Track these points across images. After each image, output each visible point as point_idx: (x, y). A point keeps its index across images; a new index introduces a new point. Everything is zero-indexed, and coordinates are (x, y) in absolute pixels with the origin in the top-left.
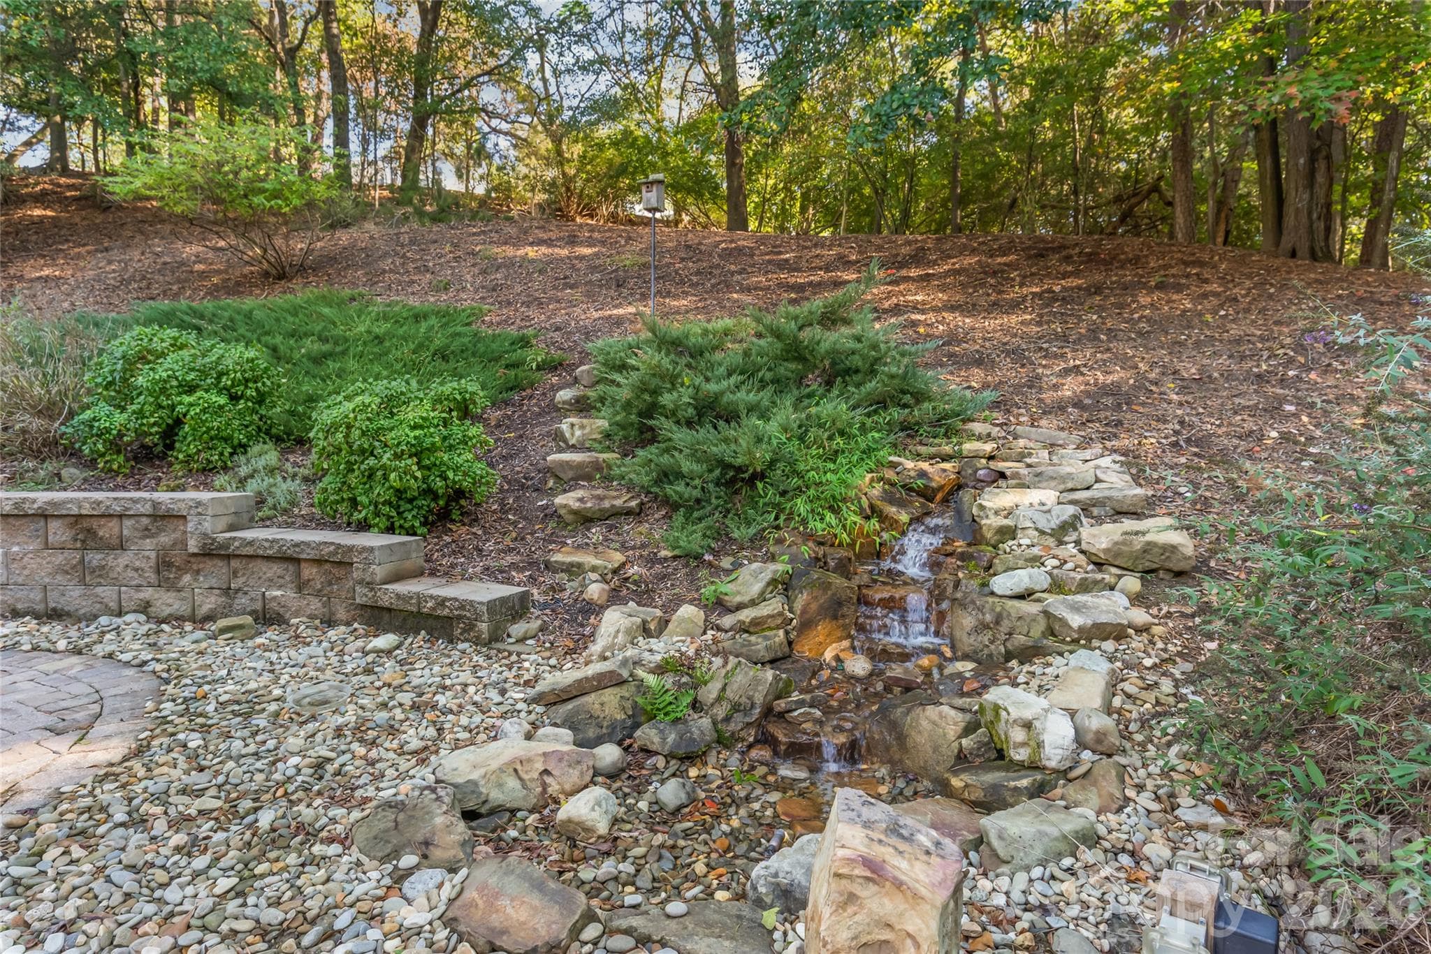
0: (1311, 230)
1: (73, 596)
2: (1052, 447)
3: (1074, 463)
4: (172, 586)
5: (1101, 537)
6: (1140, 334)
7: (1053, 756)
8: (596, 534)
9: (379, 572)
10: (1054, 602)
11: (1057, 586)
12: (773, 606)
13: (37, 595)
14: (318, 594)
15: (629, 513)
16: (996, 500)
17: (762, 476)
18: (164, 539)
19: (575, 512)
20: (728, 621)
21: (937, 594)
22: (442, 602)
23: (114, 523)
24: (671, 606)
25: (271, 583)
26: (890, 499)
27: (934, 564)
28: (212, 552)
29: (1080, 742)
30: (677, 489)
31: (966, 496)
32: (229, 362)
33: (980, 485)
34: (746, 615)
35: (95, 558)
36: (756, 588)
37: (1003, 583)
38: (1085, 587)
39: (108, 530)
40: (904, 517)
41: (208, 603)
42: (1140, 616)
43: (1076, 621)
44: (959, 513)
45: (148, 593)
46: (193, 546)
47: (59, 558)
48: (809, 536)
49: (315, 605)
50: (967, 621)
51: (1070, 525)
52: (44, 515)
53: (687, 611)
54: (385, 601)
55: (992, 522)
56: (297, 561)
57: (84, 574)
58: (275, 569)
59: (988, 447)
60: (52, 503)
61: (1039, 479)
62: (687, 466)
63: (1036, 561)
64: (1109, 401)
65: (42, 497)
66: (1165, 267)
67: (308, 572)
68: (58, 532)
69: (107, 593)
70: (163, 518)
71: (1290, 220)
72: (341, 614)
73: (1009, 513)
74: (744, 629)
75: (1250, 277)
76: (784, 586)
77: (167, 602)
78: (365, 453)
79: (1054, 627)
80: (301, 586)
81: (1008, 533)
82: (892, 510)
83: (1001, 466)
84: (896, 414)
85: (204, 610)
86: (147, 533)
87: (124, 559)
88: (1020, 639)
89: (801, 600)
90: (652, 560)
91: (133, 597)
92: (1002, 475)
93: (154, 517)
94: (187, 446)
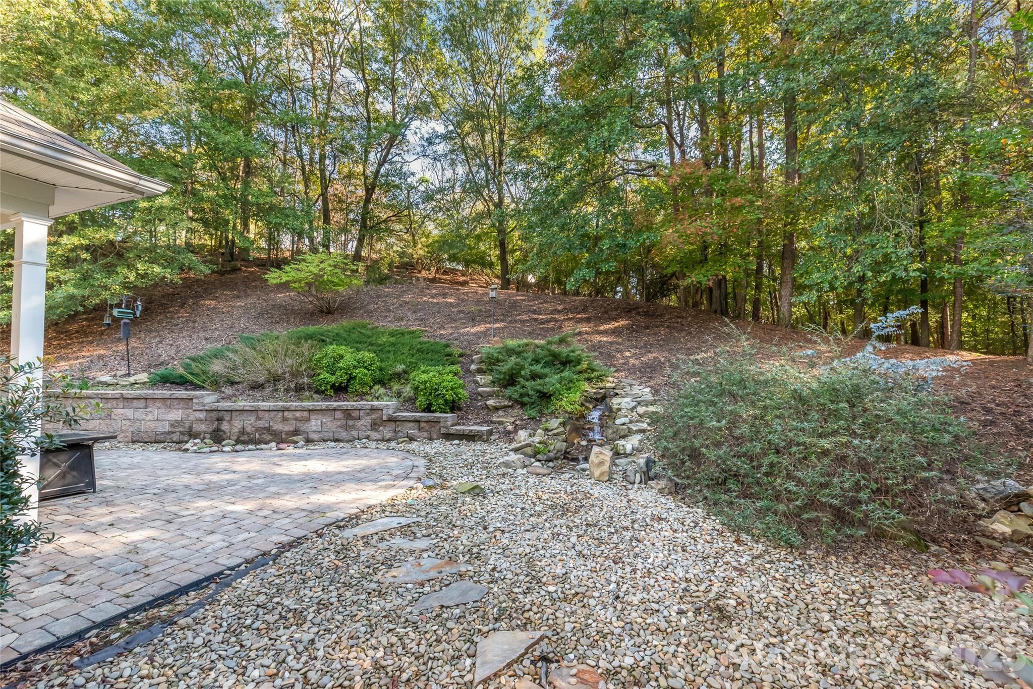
0: (721, 304)
1: (343, 434)
2: (631, 385)
3: (636, 390)
4: (377, 431)
5: (641, 410)
6: (661, 346)
7: (628, 451)
8: (501, 413)
9: (449, 423)
10: (631, 426)
11: (631, 422)
12: (561, 429)
13: (331, 435)
14: (427, 431)
15: (510, 406)
16: (615, 401)
17: (551, 395)
18: (374, 416)
19: (494, 407)
20: (550, 433)
21: (602, 426)
22: (471, 431)
23: (357, 412)
24: (535, 430)
25: (410, 429)
26: (586, 401)
27: (600, 419)
28: (391, 420)
29: (633, 449)
30: (526, 399)
31: (608, 400)
32: (366, 359)
33: (612, 397)
34: (555, 431)
35: (351, 423)
36: (556, 425)
37: (618, 422)
38: (637, 421)
39: (355, 414)
40: (591, 407)
41: (388, 436)
42: (649, 428)
43: (634, 429)
44: (606, 405)
45: (368, 433)
46: (385, 418)
47: (339, 423)
48: (567, 412)
49: (425, 434)
50: (610, 431)
51: (635, 407)
52: (335, 410)
53: (539, 431)
54: (452, 432)
55: (615, 407)
56: (419, 422)
57: (347, 428)
58: (411, 424)
59: (614, 385)
60: (339, 406)
61: (627, 395)
62: (531, 393)
63: (626, 416)
64: (648, 370)
65: (336, 404)
66: (671, 319)
67: (423, 425)
68: (339, 415)
69: (355, 433)
70: (374, 409)
71: (714, 300)
72: (435, 436)
73: (619, 404)
74: (555, 435)
75: (697, 324)
76: (563, 424)
77: (375, 435)
78: (437, 390)
79: (630, 430)
80: (420, 429)
81: (619, 410)
82: (587, 404)
83: (617, 391)
84: (587, 375)
85: (388, 437)
86: (368, 414)
87: (361, 423)
88: (622, 433)
89: (568, 428)
90: (522, 420)
91: (362, 434)
92: (617, 394)
93: (371, 410)
94: (356, 386)
